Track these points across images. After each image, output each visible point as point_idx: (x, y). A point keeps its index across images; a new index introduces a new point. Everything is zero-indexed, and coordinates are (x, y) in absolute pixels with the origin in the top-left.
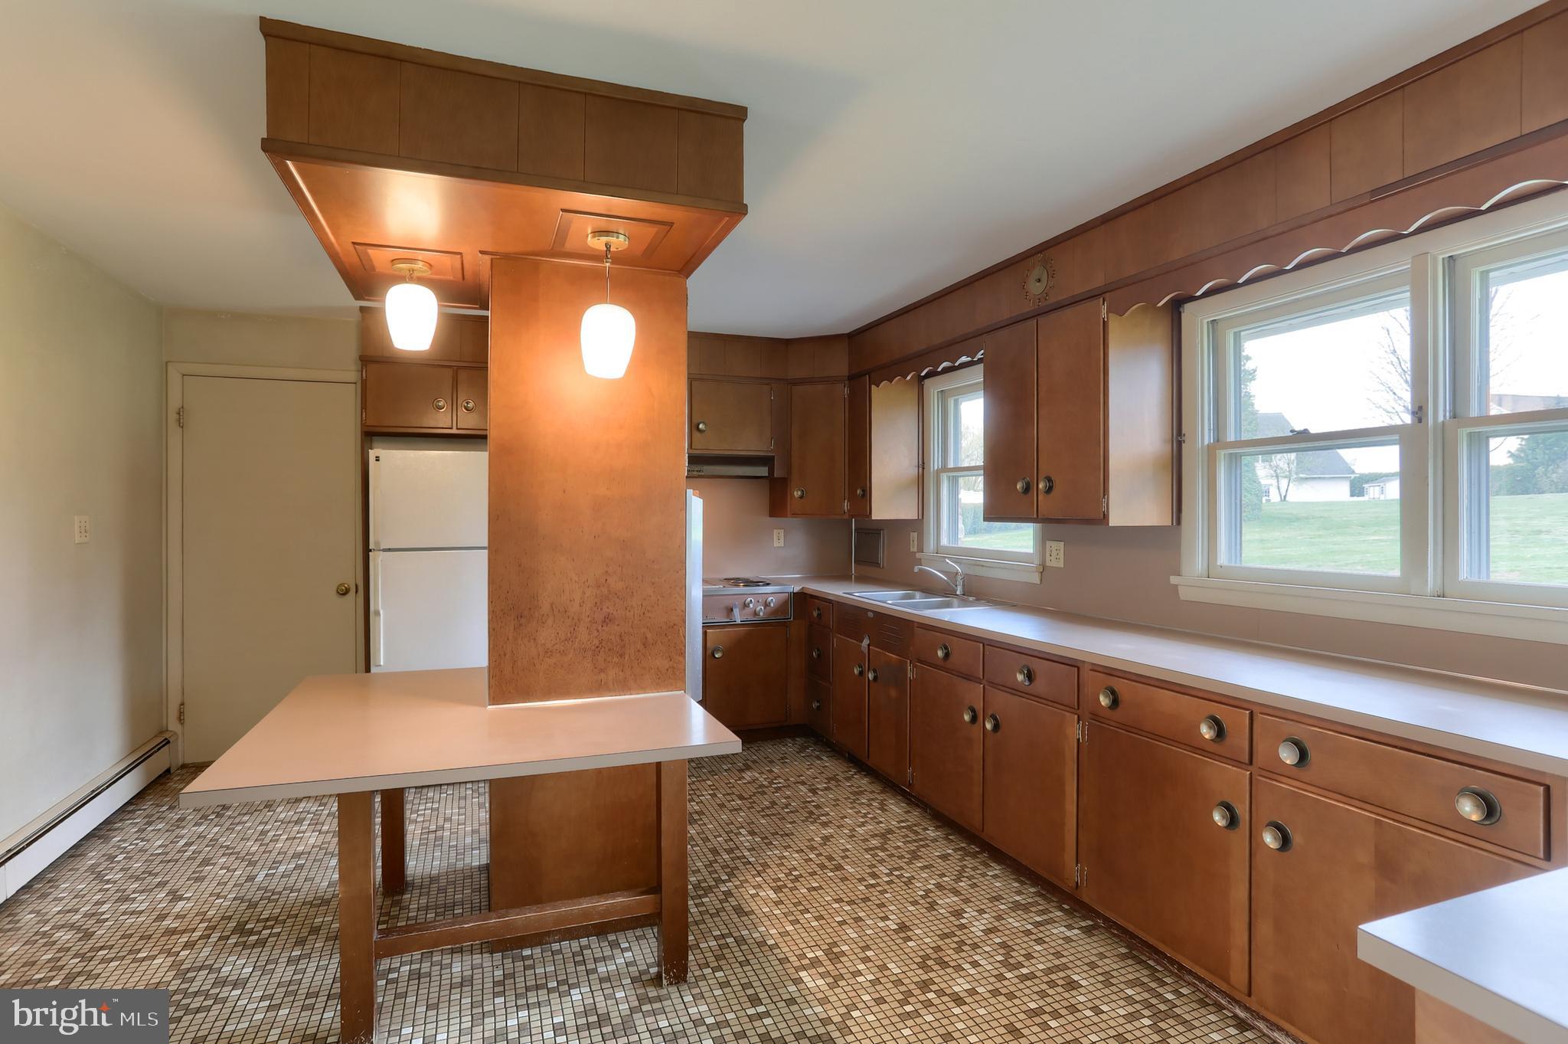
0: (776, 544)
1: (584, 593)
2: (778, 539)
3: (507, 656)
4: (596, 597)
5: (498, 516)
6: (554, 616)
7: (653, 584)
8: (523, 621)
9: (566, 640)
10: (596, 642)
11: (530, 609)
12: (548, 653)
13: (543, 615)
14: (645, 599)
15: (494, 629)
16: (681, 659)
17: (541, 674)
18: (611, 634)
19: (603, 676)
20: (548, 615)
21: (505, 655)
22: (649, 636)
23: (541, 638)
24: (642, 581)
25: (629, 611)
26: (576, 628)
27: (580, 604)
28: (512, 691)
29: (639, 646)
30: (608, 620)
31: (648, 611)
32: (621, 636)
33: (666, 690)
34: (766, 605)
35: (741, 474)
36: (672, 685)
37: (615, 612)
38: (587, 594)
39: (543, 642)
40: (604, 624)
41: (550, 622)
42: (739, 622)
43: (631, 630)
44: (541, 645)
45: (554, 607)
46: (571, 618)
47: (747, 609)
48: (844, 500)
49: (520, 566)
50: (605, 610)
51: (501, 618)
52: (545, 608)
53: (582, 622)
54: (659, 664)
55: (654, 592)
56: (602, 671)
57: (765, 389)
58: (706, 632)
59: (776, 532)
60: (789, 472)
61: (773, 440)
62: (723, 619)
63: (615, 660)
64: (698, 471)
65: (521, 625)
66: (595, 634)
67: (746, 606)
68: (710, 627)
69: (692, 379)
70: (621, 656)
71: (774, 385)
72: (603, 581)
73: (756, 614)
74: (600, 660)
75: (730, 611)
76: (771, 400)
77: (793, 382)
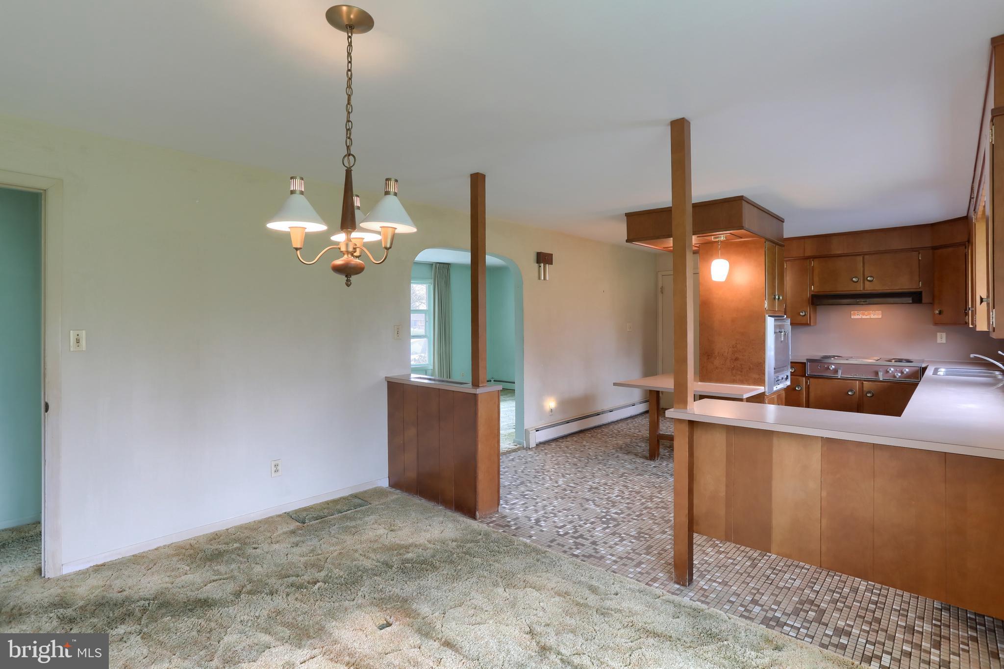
0: (939, 341)
2: (942, 338)
4: (733, 351)
6: (719, 356)
7: (752, 347)
9: (723, 364)
10: (732, 366)
11: (712, 353)
12: (717, 368)
13: (715, 355)
14: (750, 353)
15: (701, 359)
16: (763, 377)
17: (714, 375)
18: (737, 364)
19: (735, 378)
20: (717, 356)
21: (704, 367)
22: (751, 366)
23: (715, 363)
24: (749, 346)
25: (744, 357)
26: (726, 360)
27: (727, 353)
28: (706, 379)
29: (748, 369)
31: (751, 357)
32: (741, 365)
33: (758, 386)
34: (902, 372)
35: (893, 302)
37: (739, 357)
38: (730, 350)
41: (718, 358)
42: (881, 379)
43: (745, 363)
44: (715, 365)
45: (719, 353)
46: (724, 357)
47: (888, 374)
48: (966, 316)
50: (736, 355)
51: (703, 356)
52: (716, 353)
53: (728, 359)
54: (754, 375)
55: (752, 350)
56: (734, 376)
57: (915, 254)
58: (863, 383)
59: (939, 334)
60: (933, 299)
61: (920, 283)
62: (872, 377)
63: (739, 373)
64: (864, 302)
65: (708, 358)
66: (732, 363)
67: (887, 372)
68: (865, 381)
69: (864, 254)
70: (741, 372)
71: (920, 251)
72: (735, 346)
73: (895, 377)
74: (734, 372)
75: (877, 373)
76: (919, 260)
77: (934, 248)
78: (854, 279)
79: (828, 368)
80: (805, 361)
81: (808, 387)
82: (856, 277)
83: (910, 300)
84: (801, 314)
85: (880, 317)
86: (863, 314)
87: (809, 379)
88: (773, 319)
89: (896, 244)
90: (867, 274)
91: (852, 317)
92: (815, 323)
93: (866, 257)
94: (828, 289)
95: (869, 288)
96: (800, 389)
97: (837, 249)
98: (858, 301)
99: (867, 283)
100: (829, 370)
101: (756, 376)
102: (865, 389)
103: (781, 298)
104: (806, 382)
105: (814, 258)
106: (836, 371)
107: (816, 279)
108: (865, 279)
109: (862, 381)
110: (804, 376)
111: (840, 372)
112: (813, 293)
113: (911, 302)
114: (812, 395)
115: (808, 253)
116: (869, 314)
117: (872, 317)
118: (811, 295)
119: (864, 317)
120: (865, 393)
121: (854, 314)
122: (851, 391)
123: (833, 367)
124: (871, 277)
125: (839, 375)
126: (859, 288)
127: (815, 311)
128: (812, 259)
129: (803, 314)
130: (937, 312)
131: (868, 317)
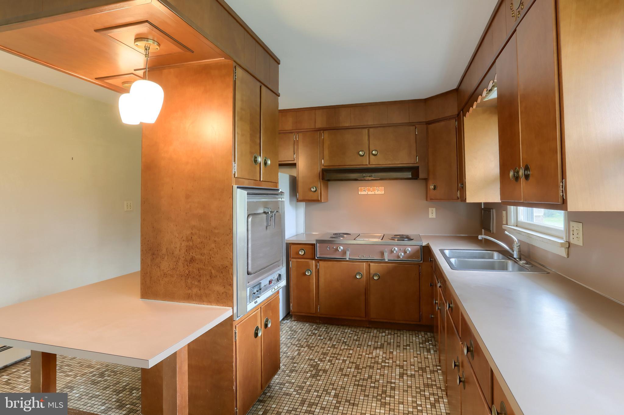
0: (430, 216)
1: (181, 244)
2: (432, 213)
3: (148, 274)
4: (187, 247)
5: (145, 202)
6: (168, 255)
7: (215, 241)
8: (154, 256)
9: (173, 269)
10: (187, 272)
11: (157, 250)
12: (165, 275)
13: (163, 254)
14: (211, 250)
15: (143, 260)
16: (230, 287)
17: (162, 286)
18: (194, 268)
19: (190, 291)
20: (165, 254)
21: (147, 273)
22: (213, 272)
23: (162, 267)
24: (209, 239)
25: (203, 256)
26: (178, 263)
27: (179, 250)
28: (150, 293)
29: (208, 277)
30: (192, 260)
31: (213, 257)
32: (199, 270)
33: (222, 305)
34: (405, 252)
35: (395, 177)
36: (225, 303)
37: (196, 256)
38: (183, 245)
39: (163, 268)
40: (191, 262)
41: (166, 258)
42: (387, 260)
43: (204, 267)
44: (162, 270)
45: (168, 251)
46: (175, 258)
47: (393, 254)
48: (458, 190)
49: (153, 228)
50: (191, 254)
51: (145, 254)
52: (164, 251)
53: (180, 260)
54: (218, 289)
55: (215, 246)
56: (190, 288)
57: (412, 128)
58: (369, 265)
59: (430, 209)
60: (428, 175)
61: (417, 157)
62: (377, 257)
63: (196, 283)
64: (369, 176)
65: (154, 259)
66: (186, 267)
67: (392, 252)
68: (372, 262)
69: (369, 127)
70: (199, 281)
71: (417, 126)
72: (190, 238)
73: (399, 257)
74: (189, 281)
75: (382, 254)
76: (416, 134)
77: (428, 123)
78: (361, 153)
79: (337, 250)
80: (314, 242)
81: (318, 272)
82: (362, 151)
83: (409, 175)
84: (312, 189)
85: (383, 193)
86: (369, 190)
87: (318, 262)
88: (245, 192)
89: (397, 118)
90: (372, 147)
91: (360, 193)
92: (327, 200)
93: (371, 130)
94: (338, 163)
95: (375, 162)
96: (309, 274)
97: (345, 121)
98: (364, 175)
99: (372, 157)
100: (338, 252)
101: (220, 289)
102: (372, 272)
103: (269, 162)
104: (316, 266)
105: (324, 130)
106: (344, 252)
107: (326, 152)
108: (370, 153)
109: (369, 263)
110: (314, 259)
111: (348, 253)
112: (323, 167)
113: (411, 177)
114: (322, 280)
115: (319, 125)
116: (374, 190)
117: (377, 193)
118: (321, 170)
119: (370, 193)
120: (371, 276)
121: (361, 191)
122: (359, 273)
123: (342, 248)
124: (375, 150)
125: (348, 257)
126: (365, 162)
127: (327, 187)
128: (322, 131)
129: (314, 189)
130: (432, 187)
131: (373, 193)
